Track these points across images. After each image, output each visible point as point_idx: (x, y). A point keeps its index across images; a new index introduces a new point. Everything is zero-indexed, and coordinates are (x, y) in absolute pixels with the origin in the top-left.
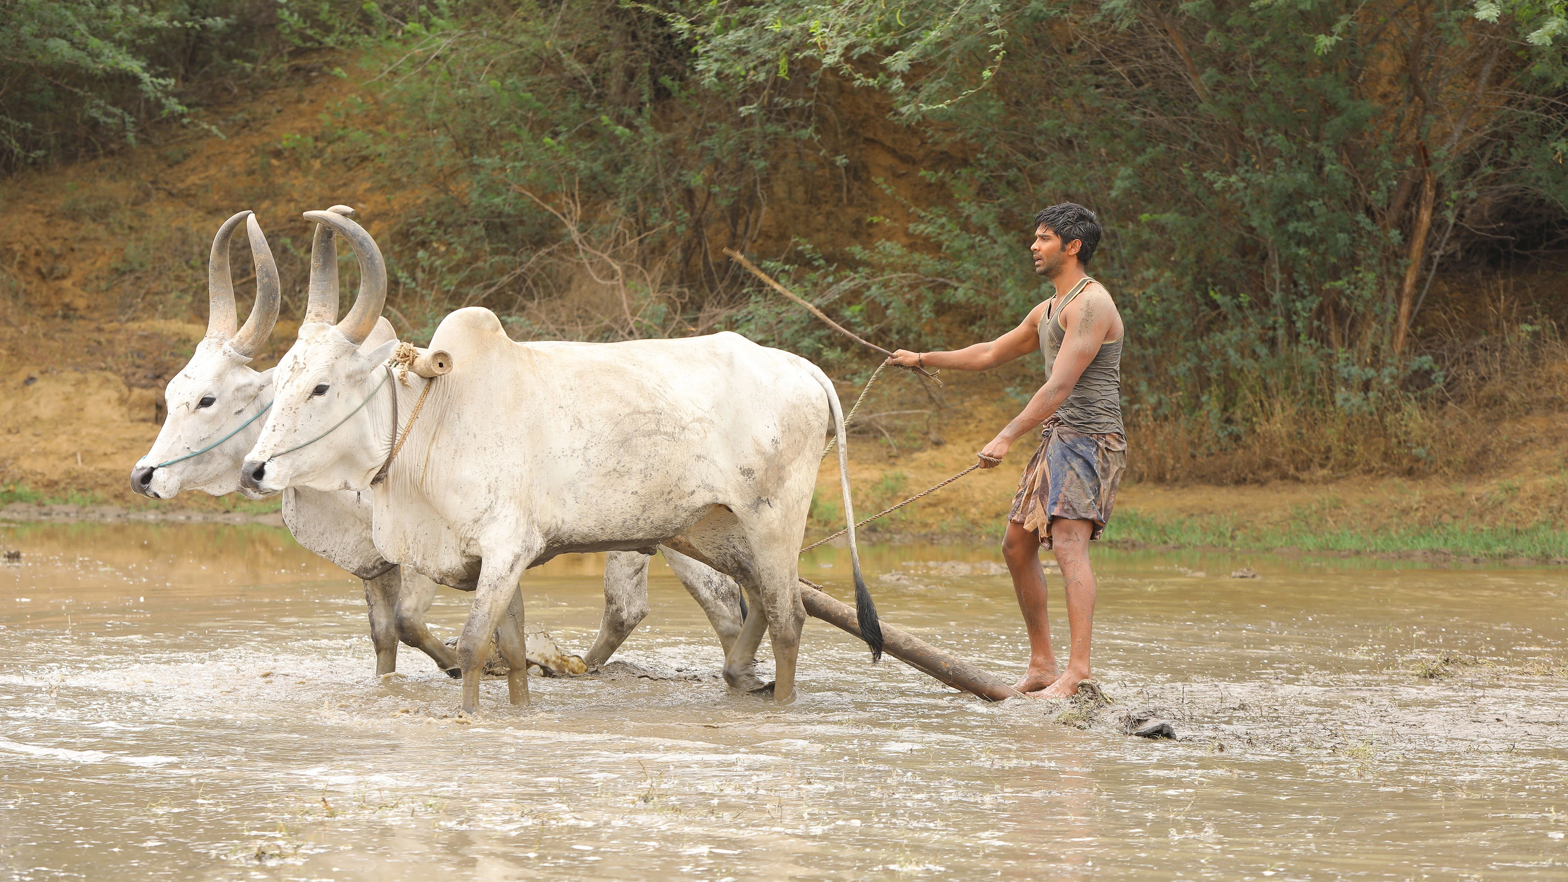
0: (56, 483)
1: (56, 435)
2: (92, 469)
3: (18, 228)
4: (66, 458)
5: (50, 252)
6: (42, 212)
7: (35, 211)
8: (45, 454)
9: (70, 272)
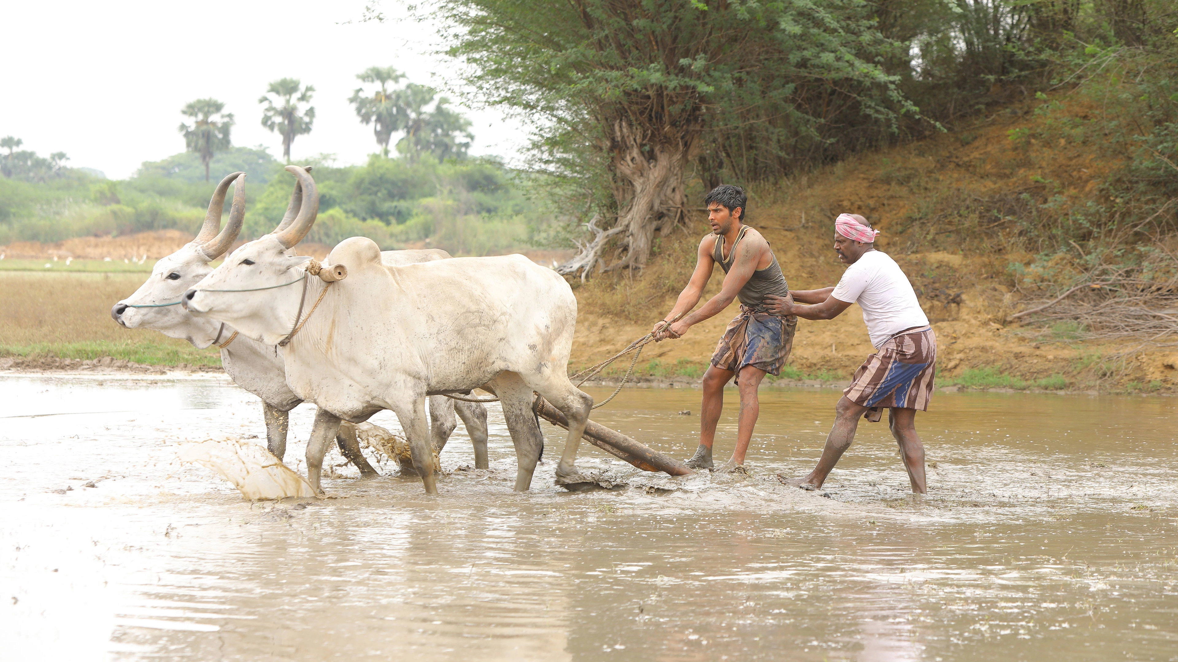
0: (815, 365)
3: (848, 190)
4: (826, 348)
5: (868, 206)
7: (864, 179)
8: (813, 345)
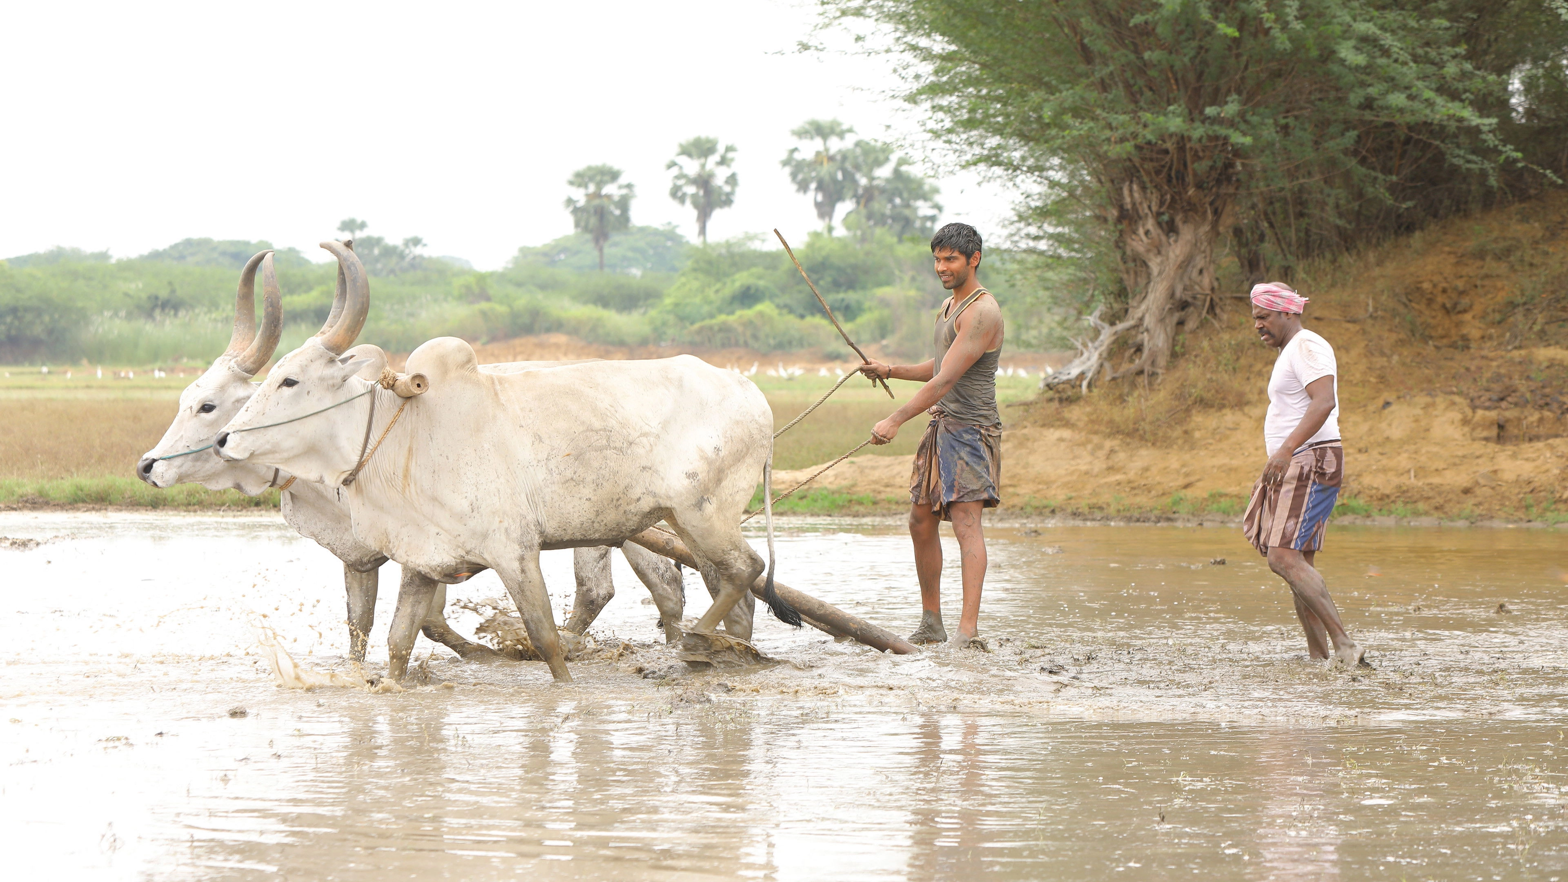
0: (1388, 496)
1: (1399, 454)
2: (1420, 484)
3: (1429, 268)
4: (1402, 474)
5: (1455, 289)
6: (1455, 253)
7: (1449, 253)
8: (1385, 470)
9: (1471, 307)
